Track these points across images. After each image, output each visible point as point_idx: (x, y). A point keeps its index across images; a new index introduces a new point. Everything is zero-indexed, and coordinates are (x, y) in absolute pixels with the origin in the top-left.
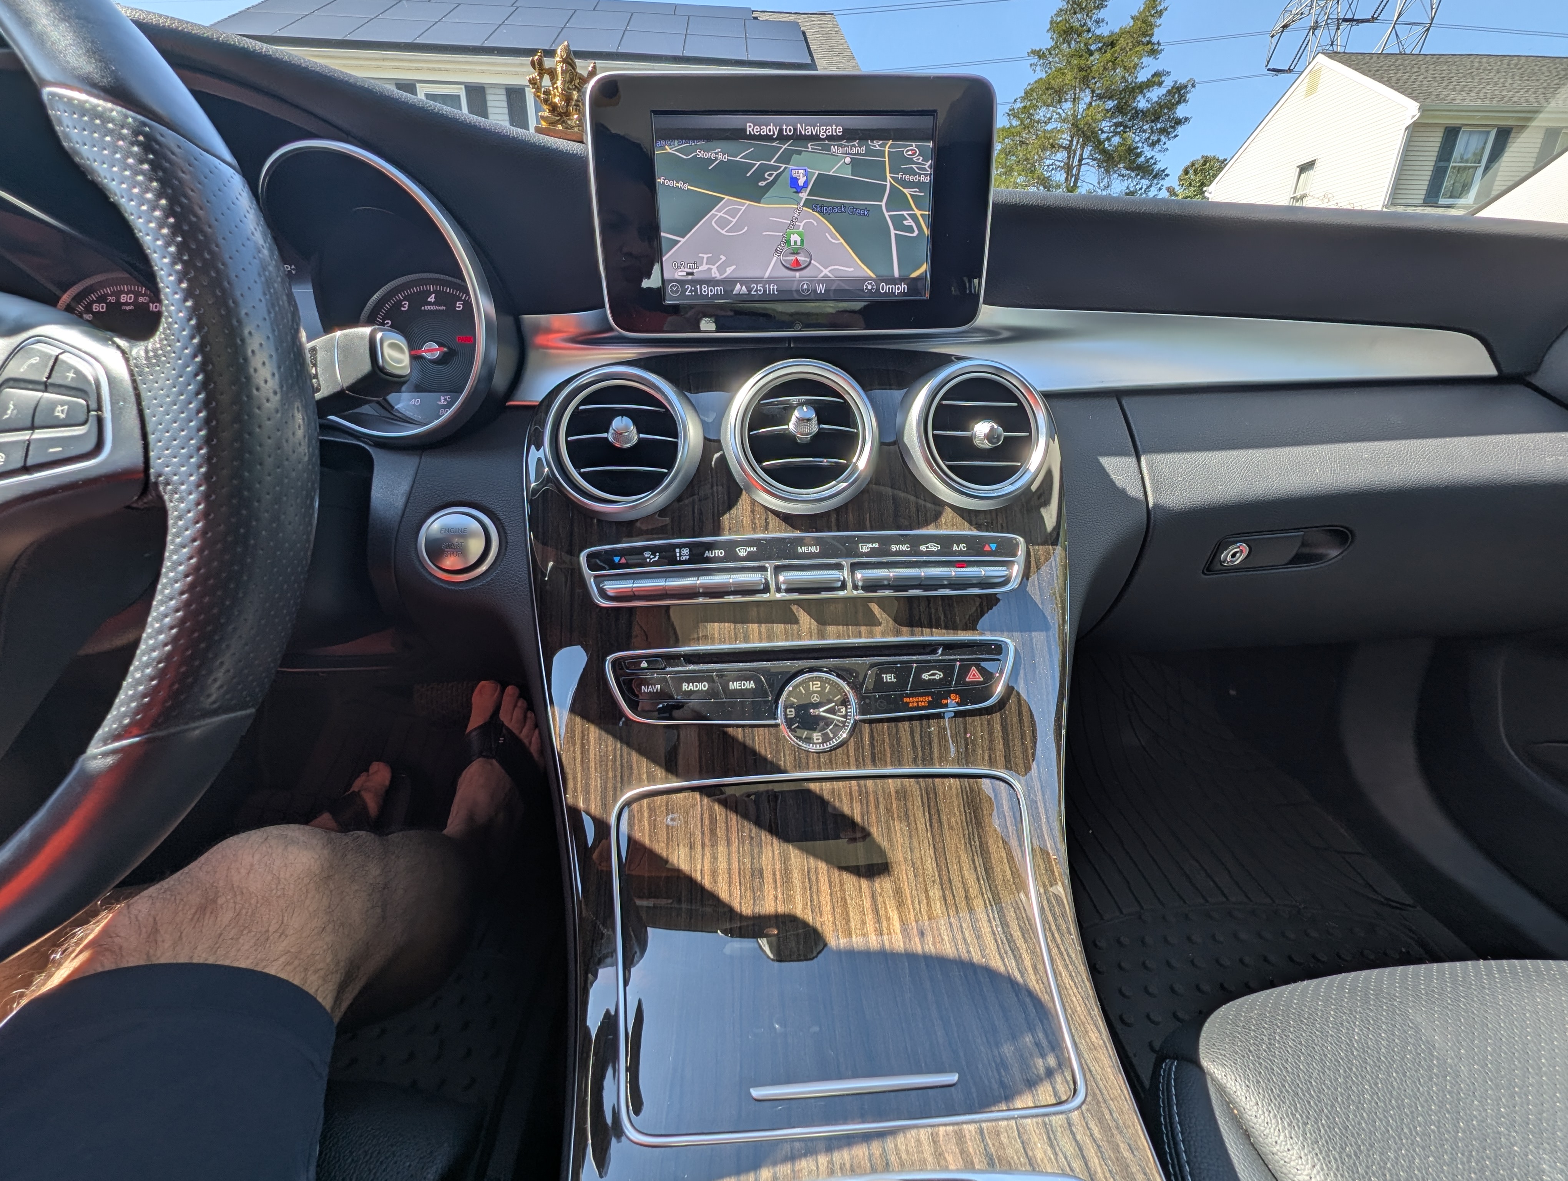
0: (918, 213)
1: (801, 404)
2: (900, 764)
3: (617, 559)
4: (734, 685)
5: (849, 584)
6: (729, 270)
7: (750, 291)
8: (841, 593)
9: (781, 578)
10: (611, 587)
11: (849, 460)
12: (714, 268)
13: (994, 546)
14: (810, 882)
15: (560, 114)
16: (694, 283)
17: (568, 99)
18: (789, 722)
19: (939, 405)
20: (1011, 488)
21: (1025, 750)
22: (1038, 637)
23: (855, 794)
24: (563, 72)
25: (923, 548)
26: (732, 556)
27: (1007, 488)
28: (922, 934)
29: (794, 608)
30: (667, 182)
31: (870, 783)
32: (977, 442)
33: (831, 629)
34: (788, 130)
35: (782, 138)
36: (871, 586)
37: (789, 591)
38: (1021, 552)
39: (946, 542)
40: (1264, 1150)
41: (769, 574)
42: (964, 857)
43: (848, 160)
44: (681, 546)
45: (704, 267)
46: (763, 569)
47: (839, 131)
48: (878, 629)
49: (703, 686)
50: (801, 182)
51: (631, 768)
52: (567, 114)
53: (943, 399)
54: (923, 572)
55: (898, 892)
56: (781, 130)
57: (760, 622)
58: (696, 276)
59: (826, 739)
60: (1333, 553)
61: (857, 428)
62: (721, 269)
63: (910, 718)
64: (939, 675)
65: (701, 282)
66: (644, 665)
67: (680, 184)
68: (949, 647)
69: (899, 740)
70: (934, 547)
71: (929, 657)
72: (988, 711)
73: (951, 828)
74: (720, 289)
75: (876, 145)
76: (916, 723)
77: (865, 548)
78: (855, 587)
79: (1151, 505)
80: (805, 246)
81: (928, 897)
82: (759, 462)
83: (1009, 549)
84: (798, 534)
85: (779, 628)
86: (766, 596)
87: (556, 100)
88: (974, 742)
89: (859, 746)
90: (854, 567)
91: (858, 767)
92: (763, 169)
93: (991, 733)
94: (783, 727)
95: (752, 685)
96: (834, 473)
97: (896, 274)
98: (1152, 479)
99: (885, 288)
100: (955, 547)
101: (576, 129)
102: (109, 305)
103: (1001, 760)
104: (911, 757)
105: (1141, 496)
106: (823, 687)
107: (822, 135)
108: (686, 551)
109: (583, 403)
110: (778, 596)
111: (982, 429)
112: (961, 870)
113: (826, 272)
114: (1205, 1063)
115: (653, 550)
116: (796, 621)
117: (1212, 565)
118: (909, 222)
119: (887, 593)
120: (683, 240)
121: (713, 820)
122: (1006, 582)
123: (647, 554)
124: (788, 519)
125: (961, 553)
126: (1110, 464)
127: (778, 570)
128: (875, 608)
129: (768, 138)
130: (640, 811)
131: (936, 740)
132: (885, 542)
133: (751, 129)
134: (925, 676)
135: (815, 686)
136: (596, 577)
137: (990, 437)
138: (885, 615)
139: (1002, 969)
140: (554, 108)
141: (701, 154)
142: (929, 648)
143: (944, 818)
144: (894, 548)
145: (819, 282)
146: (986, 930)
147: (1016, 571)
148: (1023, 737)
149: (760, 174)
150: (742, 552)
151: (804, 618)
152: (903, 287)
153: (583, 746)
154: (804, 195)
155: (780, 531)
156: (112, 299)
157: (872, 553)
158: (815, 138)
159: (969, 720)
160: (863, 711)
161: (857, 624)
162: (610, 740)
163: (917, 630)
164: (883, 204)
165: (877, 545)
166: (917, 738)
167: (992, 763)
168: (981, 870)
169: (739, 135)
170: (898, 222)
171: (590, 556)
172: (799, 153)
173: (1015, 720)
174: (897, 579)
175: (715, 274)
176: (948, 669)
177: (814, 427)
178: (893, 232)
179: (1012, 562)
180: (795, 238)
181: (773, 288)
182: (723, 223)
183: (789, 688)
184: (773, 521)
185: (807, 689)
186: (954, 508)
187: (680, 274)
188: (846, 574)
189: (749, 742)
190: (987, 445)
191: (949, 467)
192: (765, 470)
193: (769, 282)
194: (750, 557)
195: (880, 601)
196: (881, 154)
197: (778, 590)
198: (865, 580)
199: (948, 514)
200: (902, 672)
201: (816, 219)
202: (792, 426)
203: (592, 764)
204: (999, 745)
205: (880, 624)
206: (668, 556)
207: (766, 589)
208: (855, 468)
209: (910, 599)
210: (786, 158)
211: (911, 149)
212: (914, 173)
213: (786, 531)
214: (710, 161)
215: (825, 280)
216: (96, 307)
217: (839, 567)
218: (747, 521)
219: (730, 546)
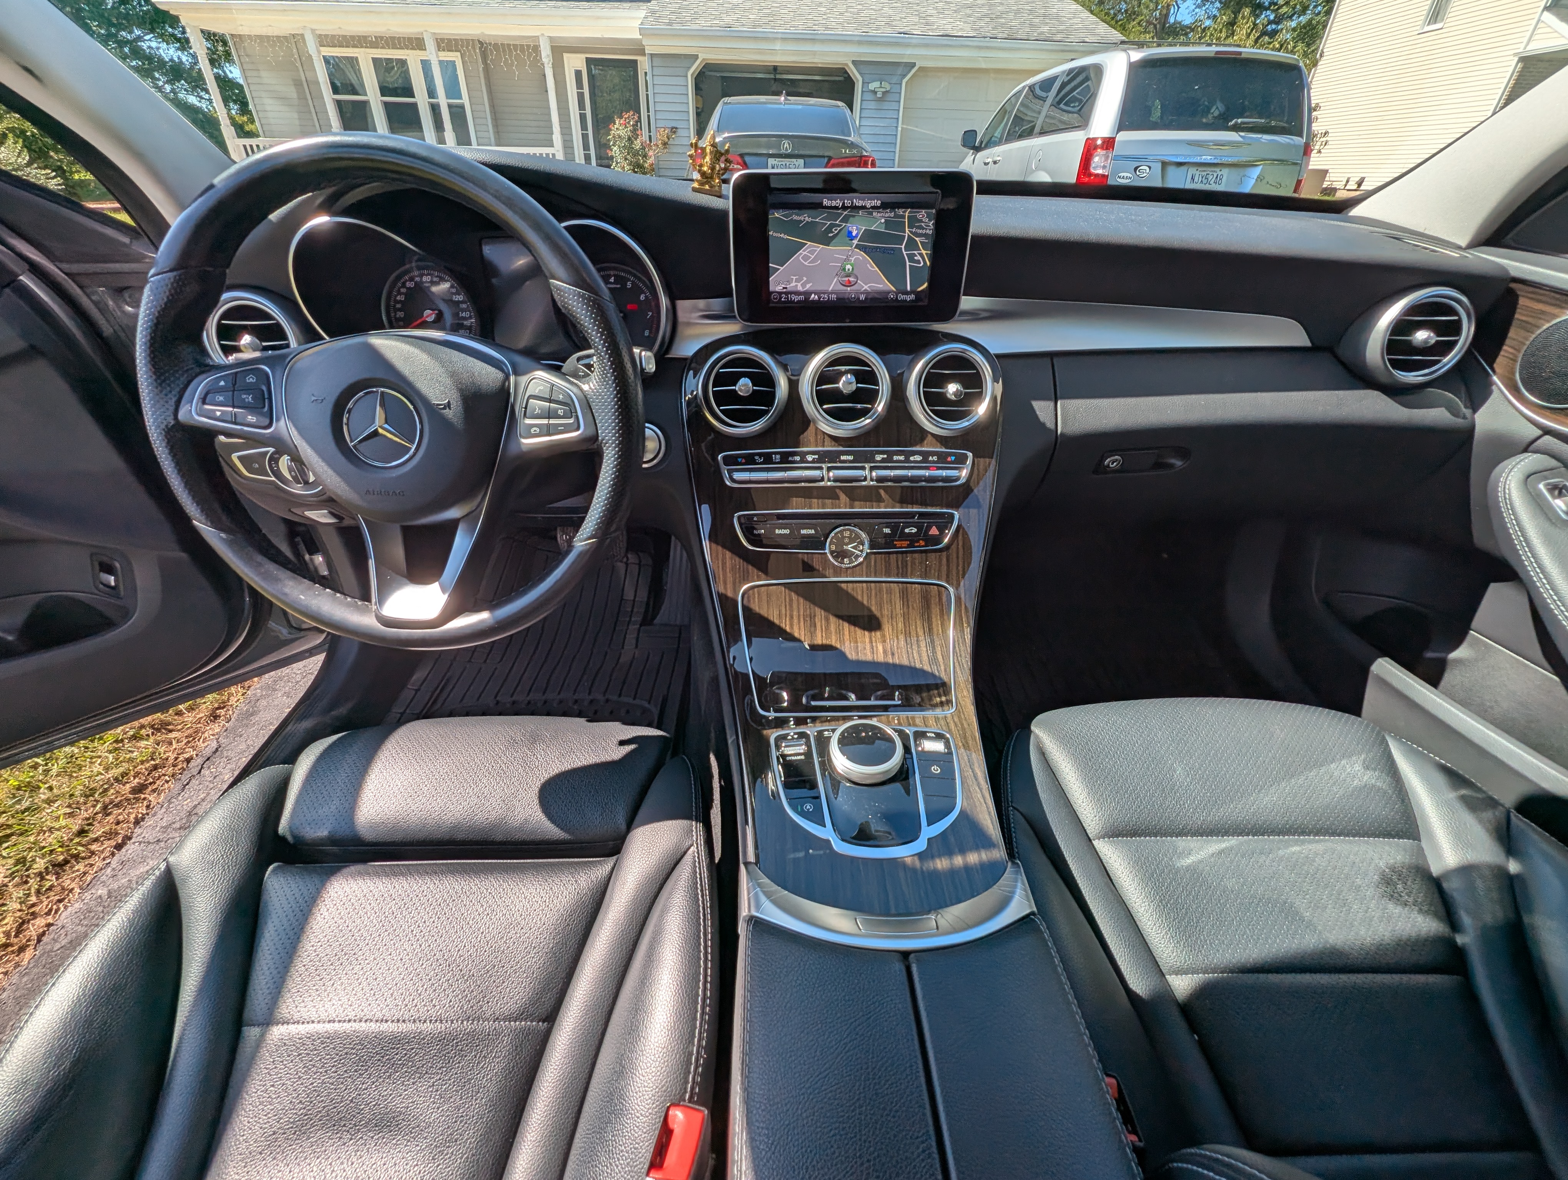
0: (924, 252)
1: (847, 372)
2: (889, 576)
3: (740, 460)
4: (803, 532)
5: (869, 478)
6: (808, 286)
7: (819, 298)
8: (864, 483)
9: (831, 474)
10: (737, 476)
11: (873, 405)
12: (799, 285)
13: (953, 458)
14: (839, 632)
15: (707, 178)
16: (787, 293)
17: (713, 168)
18: (832, 552)
19: (929, 372)
20: (967, 424)
21: (958, 573)
22: (973, 512)
23: (865, 590)
24: (711, 152)
25: (912, 458)
26: (803, 460)
27: (964, 424)
28: (893, 654)
29: (838, 491)
30: (775, 234)
31: (873, 585)
32: (948, 396)
33: (857, 503)
34: (848, 203)
35: (844, 208)
36: (880, 480)
37: (835, 481)
38: (969, 462)
39: (925, 455)
40: (1049, 759)
41: (825, 471)
42: (918, 623)
43: (883, 221)
44: (776, 453)
45: (793, 284)
46: (821, 468)
47: (879, 203)
48: (882, 504)
49: (787, 531)
50: (854, 234)
51: (748, 572)
52: (712, 178)
53: (931, 368)
54: (910, 473)
55: (883, 636)
56: (844, 203)
57: (818, 498)
58: (789, 289)
59: (851, 562)
60: (1178, 463)
61: (878, 385)
62: (803, 285)
63: (897, 553)
64: (914, 530)
65: (791, 293)
66: (755, 519)
67: (782, 235)
68: (922, 515)
69: (890, 564)
70: (918, 458)
71: (911, 520)
72: (940, 550)
73: (913, 608)
74: (802, 297)
75: (900, 212)
76: (900, 556)
77: (879, 458)
78: (872, 480)
79: (1059, 432)
80: (855, 272)
81: (898, 639)
82: (821, 405)
83: (962, 460)
84: (841, 448)
85: (828, 502)
86: (822, 484)
87: (705, 169)
88: (930, 567)
89: (868, 566)
90: (872, 469)
91: (867, 577)
92: (832, 226)
93: (940, 562)
94: (829, 555)
95: (813, 532)
96: (864, 413)
97: (909, 288)
98: (1062, 415)
99: (901, 297)
100: (930, 458)
101: (717, 188)
102: (416, 283)
103: (944, 576)
104: (896, 572)
105: (1052, 427)
106: (851, 534)
107: (868, 206)
108: (778, 456)
109: (721, 368)
110: (829, 483)
111: (952, 388)
112: (916, 628)
113: (866, 287)
114: (1033, 728)
115: (760, 455)
116: (838, 498)
117: (1100, 469)
118: (918, 258)
119: (890, 484)
120: (782, 268)
121: (791, 600)
122: (958, 478)
123: (757, 458)
124: (835, 439)
125: (934, 462)
126: (1037, 405)
127: (829, 469)
128: (882, 492)
129: (836, 208)
130: (754, 594)
131: (909, 564)
132: (891, 454)
133: (826, 202)
134: (907, 531)
135: (847, 534)
136: (728, 470)
137: (955, 394)
138: (887, 497)
139: (930, 670)
140: (703, 174)
141: (795, 218)
142: (911, 515)
143: (910, 603)
144: (895, 458)
145: (862, 293)
146: (924, 655)
147: (964, 473)
148: (958, 566)
149: (830, 229)
150: (810, 458)
151: (843, 497)
152: (913, 297)
153: (723, 561)
154: (855, 242)
155: (831, 446)
156: (418, 279)
157: (883, 460)
158: (863, 207)
159: (929, 555)
160: (872, 547)
161: (871, 501)
162: (737, 559)
163: (904, 505)
164: (903, 247)
165: (885, 456)
166: (900, 563)
167: (939, 579)
168: (927, 629)
169: (819, 206)
170: (911, 258)
171: (724, 458)
172: (854, 216)
173: (955, 556)
174: (895, 476)
175: (800, 288)
176: (920, 529)
177: (854, 387)
178: (908, 263)
179: (963, 468)
180: (848, 267)
181: (834, 297)
182: (806, 258)
183: (832, 534)
184: (827, 439)
185: (842, 535)
186: (933, 435)
187: (779, 288)
188: (867, 472)
189: (810, 562)
190: (953, 398)
191: (931, 410)
192: (825, 410)
193: (832, 293)
194: (813, 462)
195: (885, 488)
196: (904, 217)
197: (829, 480)
198: (877, 476)
199: (929, 437)
200: (894, 528)
201: (862, 255)
202: (840, 385)
203: (728, 570)
204: (944, 568)
205: (884, 501)
206: (768, 459)
207: (822, 479)
208: (876, 411)
209: (902, 487)
210: (846, 220)
211: (922, 214)
212: (923, 229)
213: (834, 446)
214: (801, 222)
215: (866, 292)
216: (408, 284)
217: (863, 468)
218: (812, 440)
219: (803, 455)
